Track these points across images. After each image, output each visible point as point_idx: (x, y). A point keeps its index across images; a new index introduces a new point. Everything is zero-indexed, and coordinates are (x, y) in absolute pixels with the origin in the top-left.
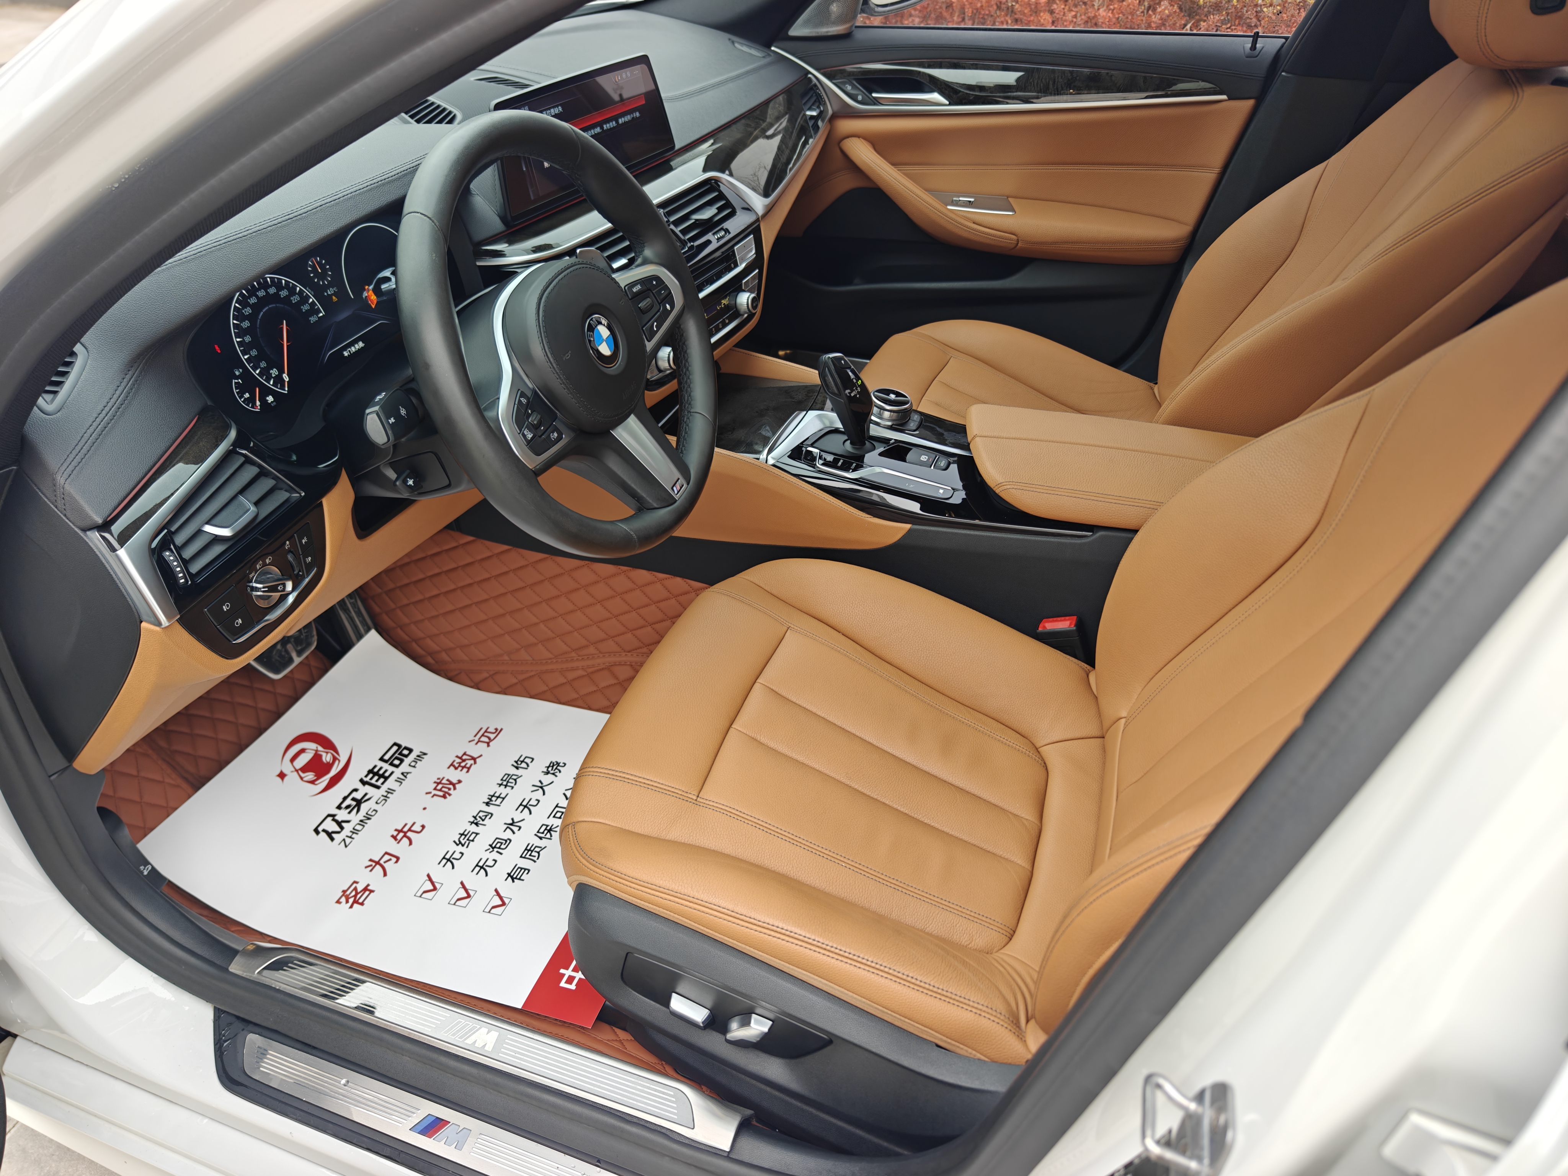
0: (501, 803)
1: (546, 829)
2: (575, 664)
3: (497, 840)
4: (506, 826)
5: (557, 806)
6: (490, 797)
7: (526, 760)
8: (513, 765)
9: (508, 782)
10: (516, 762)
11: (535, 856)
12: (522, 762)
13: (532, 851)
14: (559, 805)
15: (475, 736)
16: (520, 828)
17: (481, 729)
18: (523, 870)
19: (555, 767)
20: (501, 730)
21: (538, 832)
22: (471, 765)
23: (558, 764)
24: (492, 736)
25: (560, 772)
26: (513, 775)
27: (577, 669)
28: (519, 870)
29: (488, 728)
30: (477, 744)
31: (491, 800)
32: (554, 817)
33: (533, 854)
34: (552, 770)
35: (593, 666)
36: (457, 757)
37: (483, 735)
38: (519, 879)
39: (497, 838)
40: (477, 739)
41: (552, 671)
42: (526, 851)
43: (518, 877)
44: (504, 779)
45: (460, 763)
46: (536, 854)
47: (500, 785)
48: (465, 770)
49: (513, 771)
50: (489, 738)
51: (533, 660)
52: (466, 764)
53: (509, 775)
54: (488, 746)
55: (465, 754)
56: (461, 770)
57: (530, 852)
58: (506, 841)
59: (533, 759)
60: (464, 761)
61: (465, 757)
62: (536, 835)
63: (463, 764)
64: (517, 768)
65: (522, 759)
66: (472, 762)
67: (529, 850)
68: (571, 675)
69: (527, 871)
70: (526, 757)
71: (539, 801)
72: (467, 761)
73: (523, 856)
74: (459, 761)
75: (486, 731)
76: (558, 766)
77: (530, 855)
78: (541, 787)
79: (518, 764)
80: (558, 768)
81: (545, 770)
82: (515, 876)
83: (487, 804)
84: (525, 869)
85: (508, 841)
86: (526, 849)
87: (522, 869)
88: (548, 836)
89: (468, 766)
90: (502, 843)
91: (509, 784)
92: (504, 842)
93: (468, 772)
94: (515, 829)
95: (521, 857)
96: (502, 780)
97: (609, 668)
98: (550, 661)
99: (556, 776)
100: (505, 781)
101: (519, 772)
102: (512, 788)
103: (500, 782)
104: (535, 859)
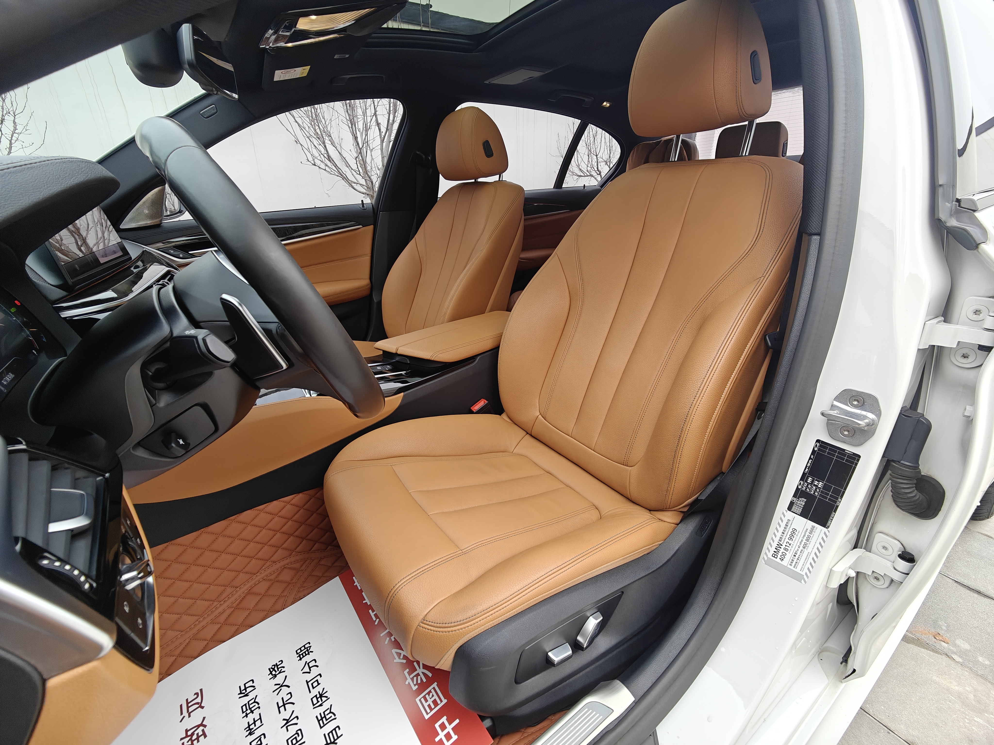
0: (261, 722)
1: (317, 699)
2: (220, 609)
3: (289, 741)
4: (285, 727)
5: (307, 682)
6: (248, 729)
7: (247, 685)
8: (240, 698)
9: (250, 709)
10: (241, 693)
11: (331, 717)
12: (245, 689)
13: (325, 717)
14: (308, 681)
15: (182, 714)
16: (297, 717)
17: (181, 706)
18: (334, 732)
19: (276, 669)
20: (201, 690)
21: (314, 705)
22: (203, 731)
23: (276, 665)
24: (199, 700)
25: (284, 667)
26: (248, 702)
27: (224, 611)
28: (331, 734)
29: (187, 700)
30: (189, 716)
31: (250, 729)
32: (313, 688)
33: (327, 717)
34: (276, 672)
35: (236, 600)
36: (182, 739)
37: (188, 708)
38: (338, 737)
39: (287, 741)
40: (185, 713)
41: (203, 628)
42: (321, 722)
43: (336, 738)
44: (244, 710)
45: (191, 739)
46: (331, 715)
47: (247, 716)
48: (202, 738)
49: (245, 700)
50: (197, 703)
51: (182, 632)
52: (198, 734)
53: (245, 705)
54: (203, 708)
55: (187, 731)
56: (198, 741)
57: (324, 719)
58: (297, 733)
59: (253, 681)
60: (193, 734)
61: (189, 733)
62: (314, 708)
63: (195, 737)
64: (247, 695)
65: (243, 688)
66: (201, 728)
67: (322, 719)
68: (222, 619)
69: (337, 729)
70: (245, 685)
71: (290, 693)
72: (196, 733)
73: (322, 725)
74: (189, 738)
75: (188, 703)
76: (277, 666)
77: (326, 720)
78: (282, 686)
79: (244, 693)
80: (279, 667)
81: (271, 676)
82: (332, 740)
83: (250, 734)
84: (335, 729)
85: (299, 732)
86: (319, 721)
87: (332, 732)
88: (324, 699)
89: (201, 733)
90: (296, 738)
91: (253, 709)
92: (296, 735)
93: (205, 736)
94: (295, 721)
95: (321, 727)
96: (243, 712)
97: (250, 592)
98: (197, 623)
99: (284, 672)
100: (247, 710)
101: (252, 696)
102: (259, 708)
103: (244, 714)
104: (333, 717)
